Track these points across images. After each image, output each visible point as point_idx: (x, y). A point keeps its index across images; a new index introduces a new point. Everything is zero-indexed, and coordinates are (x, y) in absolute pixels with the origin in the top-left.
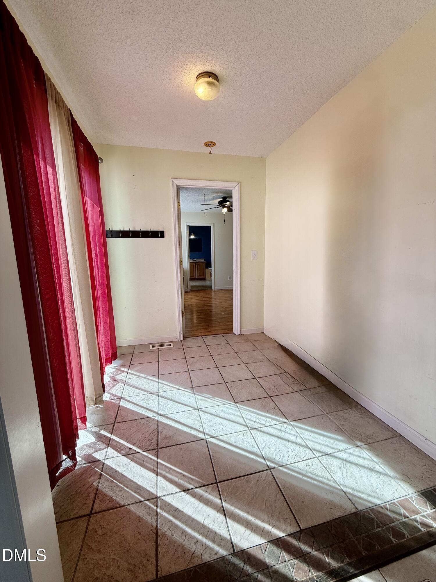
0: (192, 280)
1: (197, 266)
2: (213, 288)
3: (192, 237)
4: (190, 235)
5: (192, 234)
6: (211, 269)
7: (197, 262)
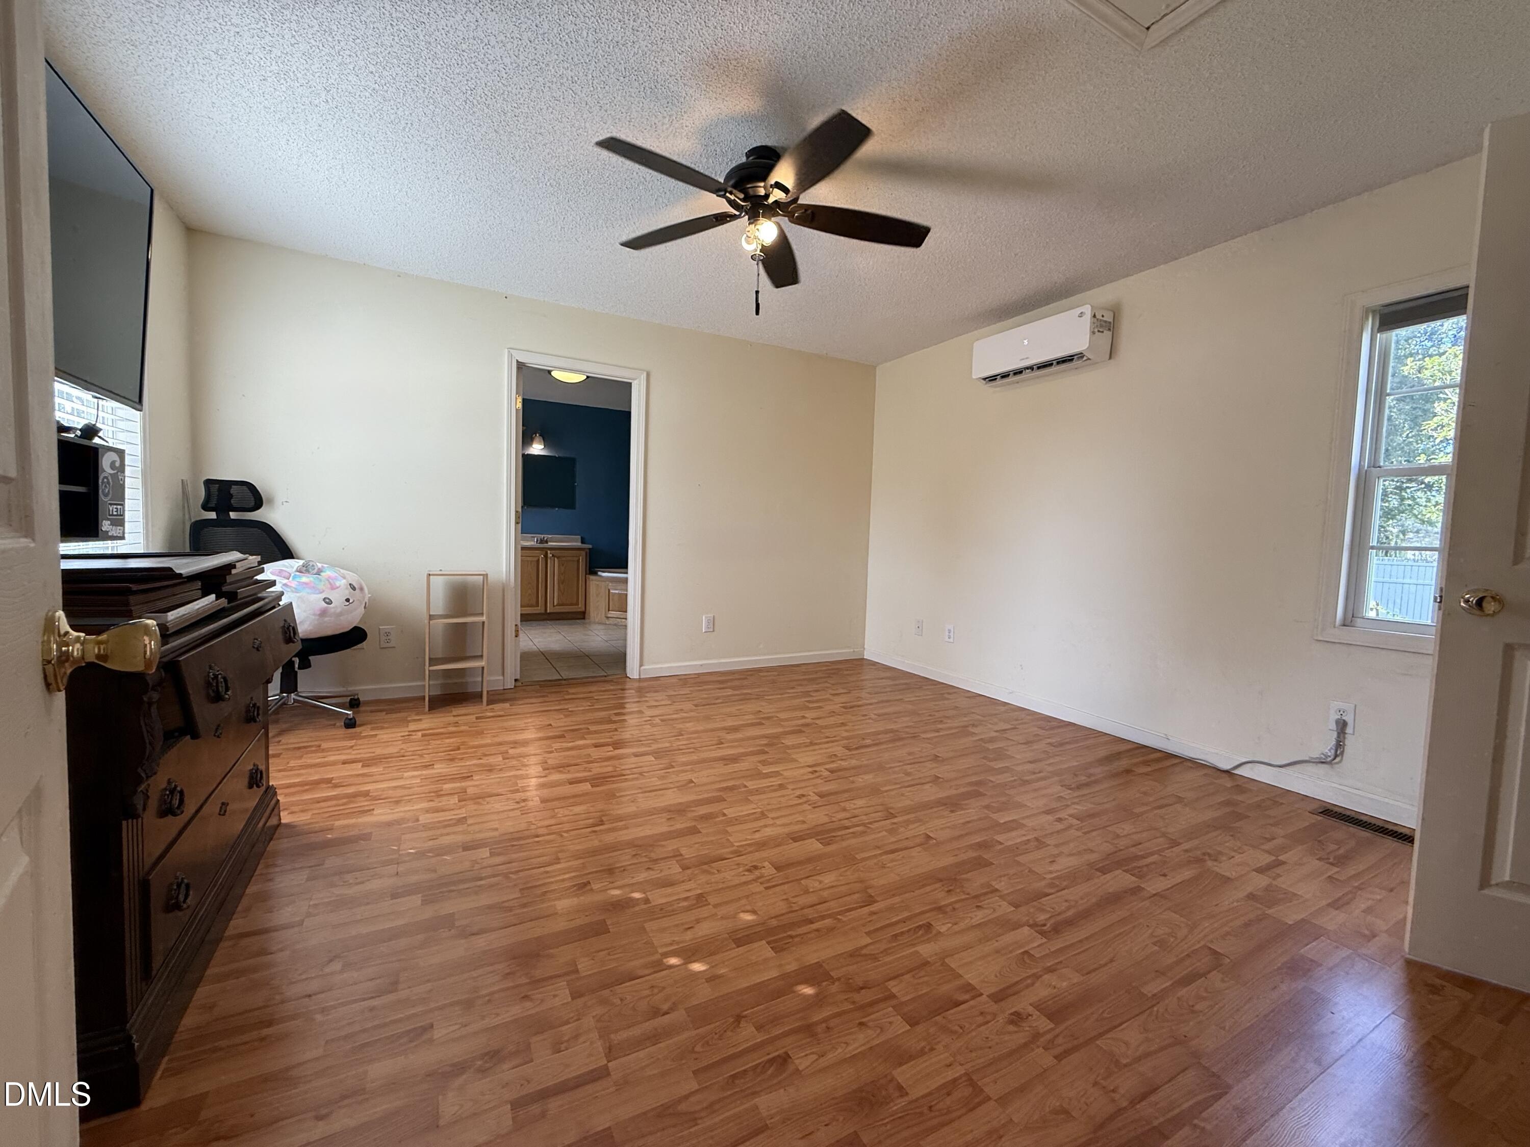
0: (526, 618)
1: (554, 566)
2: (633, 669)
3: (537, 449)
4: (527, 438)
5: (538, 437)
6: (625, 581)
7: (552, 549)
